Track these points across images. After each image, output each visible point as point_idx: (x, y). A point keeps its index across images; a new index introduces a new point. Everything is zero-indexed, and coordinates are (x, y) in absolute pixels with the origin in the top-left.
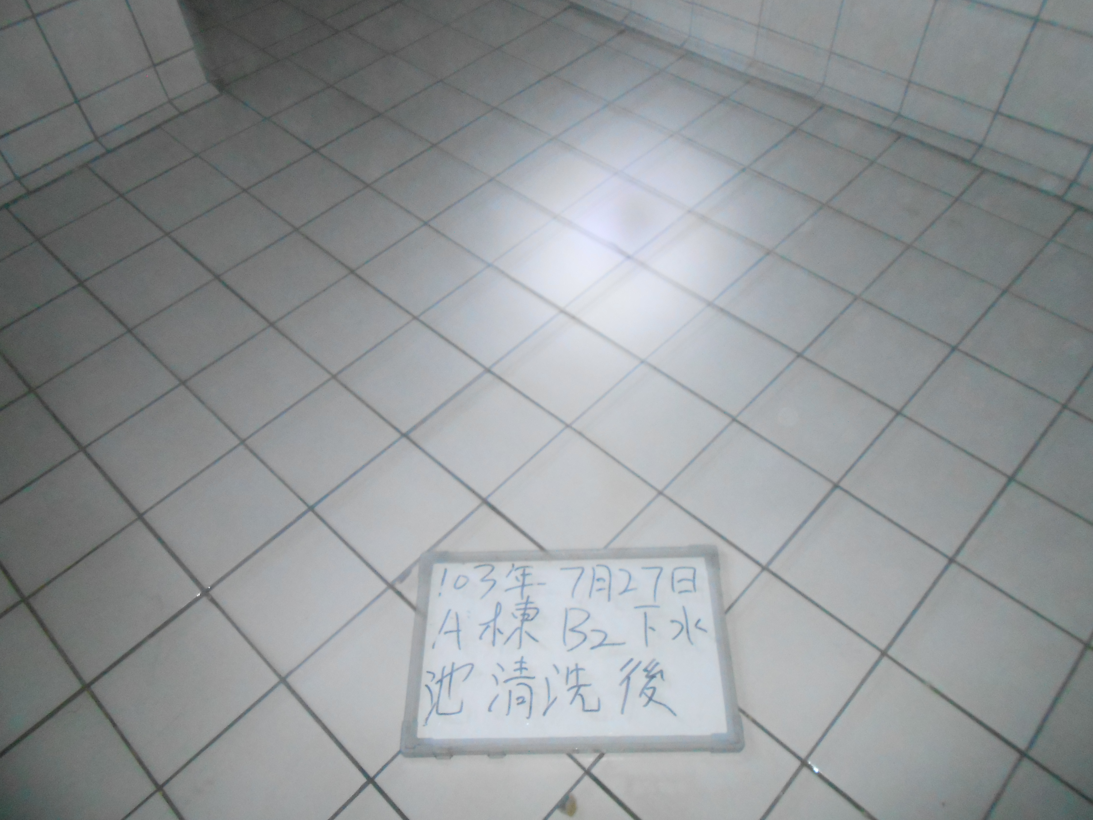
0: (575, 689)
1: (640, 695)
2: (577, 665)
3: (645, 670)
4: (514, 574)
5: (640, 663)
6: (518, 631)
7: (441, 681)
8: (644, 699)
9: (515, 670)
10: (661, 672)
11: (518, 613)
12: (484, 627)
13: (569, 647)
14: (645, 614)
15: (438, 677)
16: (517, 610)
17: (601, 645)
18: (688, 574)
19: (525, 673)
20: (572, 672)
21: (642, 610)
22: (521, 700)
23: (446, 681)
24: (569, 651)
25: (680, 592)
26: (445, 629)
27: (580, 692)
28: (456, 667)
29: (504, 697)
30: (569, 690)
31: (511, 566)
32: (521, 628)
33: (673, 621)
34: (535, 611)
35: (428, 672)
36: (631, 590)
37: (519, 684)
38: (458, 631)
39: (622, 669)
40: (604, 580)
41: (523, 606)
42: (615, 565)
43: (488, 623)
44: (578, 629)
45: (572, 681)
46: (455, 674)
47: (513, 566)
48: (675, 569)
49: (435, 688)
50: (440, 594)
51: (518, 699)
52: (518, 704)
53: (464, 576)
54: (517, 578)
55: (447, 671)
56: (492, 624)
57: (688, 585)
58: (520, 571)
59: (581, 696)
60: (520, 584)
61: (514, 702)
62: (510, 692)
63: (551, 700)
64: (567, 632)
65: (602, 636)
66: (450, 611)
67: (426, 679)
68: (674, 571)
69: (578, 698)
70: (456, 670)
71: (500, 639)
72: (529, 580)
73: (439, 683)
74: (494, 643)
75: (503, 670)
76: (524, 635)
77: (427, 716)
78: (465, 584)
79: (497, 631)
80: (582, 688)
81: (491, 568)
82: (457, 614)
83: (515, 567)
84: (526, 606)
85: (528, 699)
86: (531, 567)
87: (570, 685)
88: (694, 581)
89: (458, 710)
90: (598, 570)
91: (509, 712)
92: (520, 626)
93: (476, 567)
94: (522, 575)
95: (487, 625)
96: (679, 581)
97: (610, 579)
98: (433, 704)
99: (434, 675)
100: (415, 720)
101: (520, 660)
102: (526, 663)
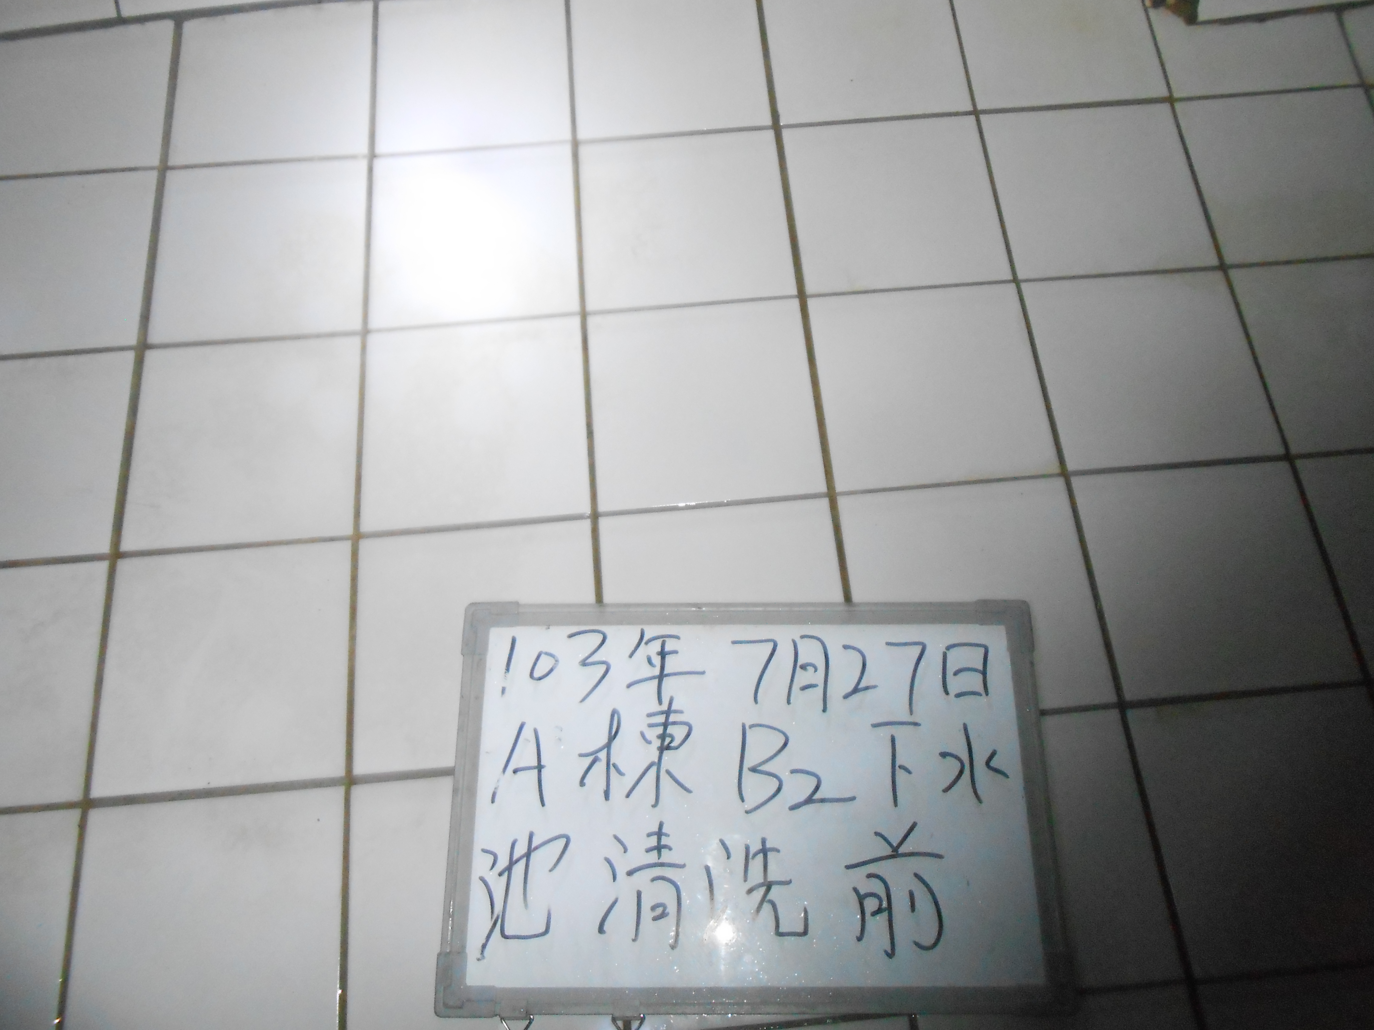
0: (762, 890)
2: (764, 841)
4: (643, 651)
7: (509, 869)
9: (648, 851)
11: (653, 734)
12: (590, 759)
13: (748, 805)
14: (893, 739)
15: (503, 862)
16: (651, 726)
17: (809, 800)
18: (974, 658)
20: (755, 855)
21: (887, 731)
22: (661, 911)
23: (519, 869)
24: (748, 812)
25: (958, 695)
26: (513, 765)
27: (770, 896)
28: (535, 842)
29: (627, 905)
30: (750, 891)
31: (639, 634)
32: (658, 764)
33: (944, 755)
34: (685, 730)
35: (485, 851)
36: (867, 688)
37: (654, 880)
38: (540, 767)
40: (816, 671)
41: (661, 719)
42: (834, 635)
43: (596, 752)
44: (764, 768)
45: (756, 876)
46: (534, 856)
47: (642, 632)
48: (948, 648)
49: (498, 885)
50: (503, 690)
51: (653, 908)
52: (655, 919)
53: (547, 654)
54: (650, 661)
55: (521, 850)
56: (603, 755)
57: (973, 682)
58: (656, 646)
59: (774, 905)
60: (657, 671)
61: (647, 914)
62: (639, 894)
64: (746, 773)
65: (813, 782)
66: (523, 725)
67: (480, 864)
68: (947, 652)
69: (767, 907)
70: (536, 848)
71: (619, 786)
72: (672, 664)
73: (506, 874)
74: (607, 795)
75: (625, 851)
76: (665, 780)
77: (484, 941)
78: (551, 671)
79: (612, 769)
80: (774, 889)
81: (600, 637)
82: (536, 732)
83: (646, 638)
84: (667, 718)
85: (672, 908)
86: (677, 638)
87: (752, 882)
88: (984, 673)
89: (542, 929)
90: (803, 646)
91: (637, 935)
92: (656, 760)
93: (571, 636)
94: (659, 654)
95: (593, 756)
96: (956, 673)
97: (827, 662)
98: (495, 916)
99: (496, 857)
100: (462, 950)
101: (656, 829)
102: (667, 835)
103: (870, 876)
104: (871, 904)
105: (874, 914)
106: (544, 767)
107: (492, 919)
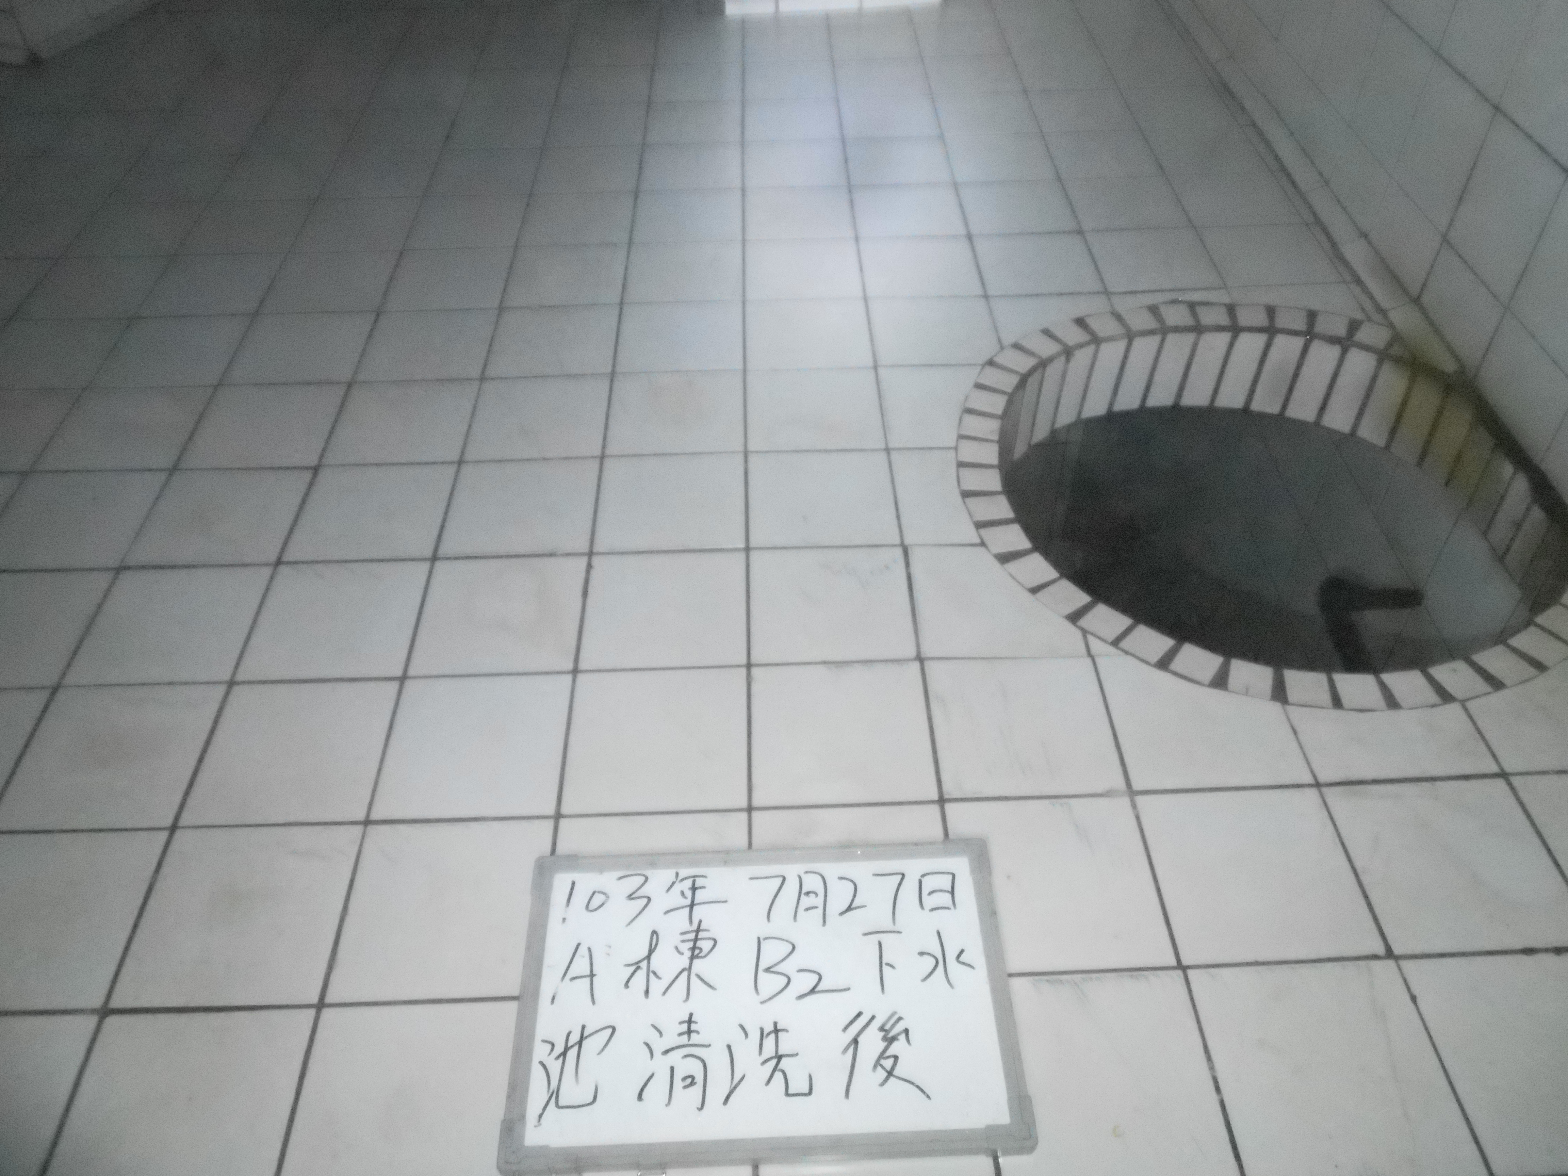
0: (774, 1061)
1: (875, 1067)
2: (775, 1024)
3: (882, 1029)
4: (678, 887)
5: (873, 1017)
6: (685, 974)
7: (564, 1054)
8: (881, 1074)
9: (680, 1034)
10: (906, 1031)
11: (685, 947)
12: (634, 968)
13: (763, 997)
14: (880, 944)
15: (559, 1049)
16: (683, 941)
17: (813, 991)
18: (944, 882)
20: (768, 1034)
21: (875, 938)
22: (690, 1081)
23: (572, 1054)
24: (762, 1003)
25: (932, 910)
26: (570, 974)
27: (781, 1066)
28: (587, 1033)
29: (662, 1078)
30: (764, 1062)
31: (674, 875)
32: (689, 969)
33: (921, 954)
34: (711, 943)
35: (544, 1041)
36: (858, 907)
37: (686, 1056)
38: (592, 975)
39: (845, 1029)
40: (816, 894)
41: (692, 936)
42: (832, 870)
43: (637, 963)
44: (776, 969)
45: (769, 1051)
46: (584, 1043)
47: (677, 874)
48: (923, 875)
49: (554, 1067)
50: (564, 920)
51: (684, 1079)
52: (685, 1087)
53: (601, 892)
54: (682, 893)
55: (574, 1038)
56: (644, 965)
57: (946, 899)
58: (689, 883)
59: (783, 1072)
60: (688, 902)
61: (678, 1084)
62: (672, 1069)
63: (736, 1080)
64: (761, 973)
65: (815, 978)
66: (579, 945)
67: (540, 1052)
68: (922, 879)
69: (778, 1075)
70: (586, 1037)
71: (657, 986)
72: (700, 896)
73: (561, 1058)
74: (647, 992)
75: (661, 1036)
76: (694, 980)
77: (540, 1111)
78: (603, 904)
79: (651, 975)
80: (784, 1060)
81: (643, 879)
82: (589, 950)
83: (680, 878)
84: (697, 936)
85: (699, 1079)
86: (705, 877)
87: (766, 1055)
88: (952, 894)
89: (591, 1099)
90: (805, 878)
91: (670, 1100)
92: (687, 967)
93: (621, 878)
94: (690, 889)
95: (637, 966)
96: (930, 893)
97: (826, 892)
98: (551, 1091)
99: (553, 1045)
100: (522, 1117)
101: (687, 1019)
102: (696, 1023)
106: (595, 975)
107: (548, 1091)
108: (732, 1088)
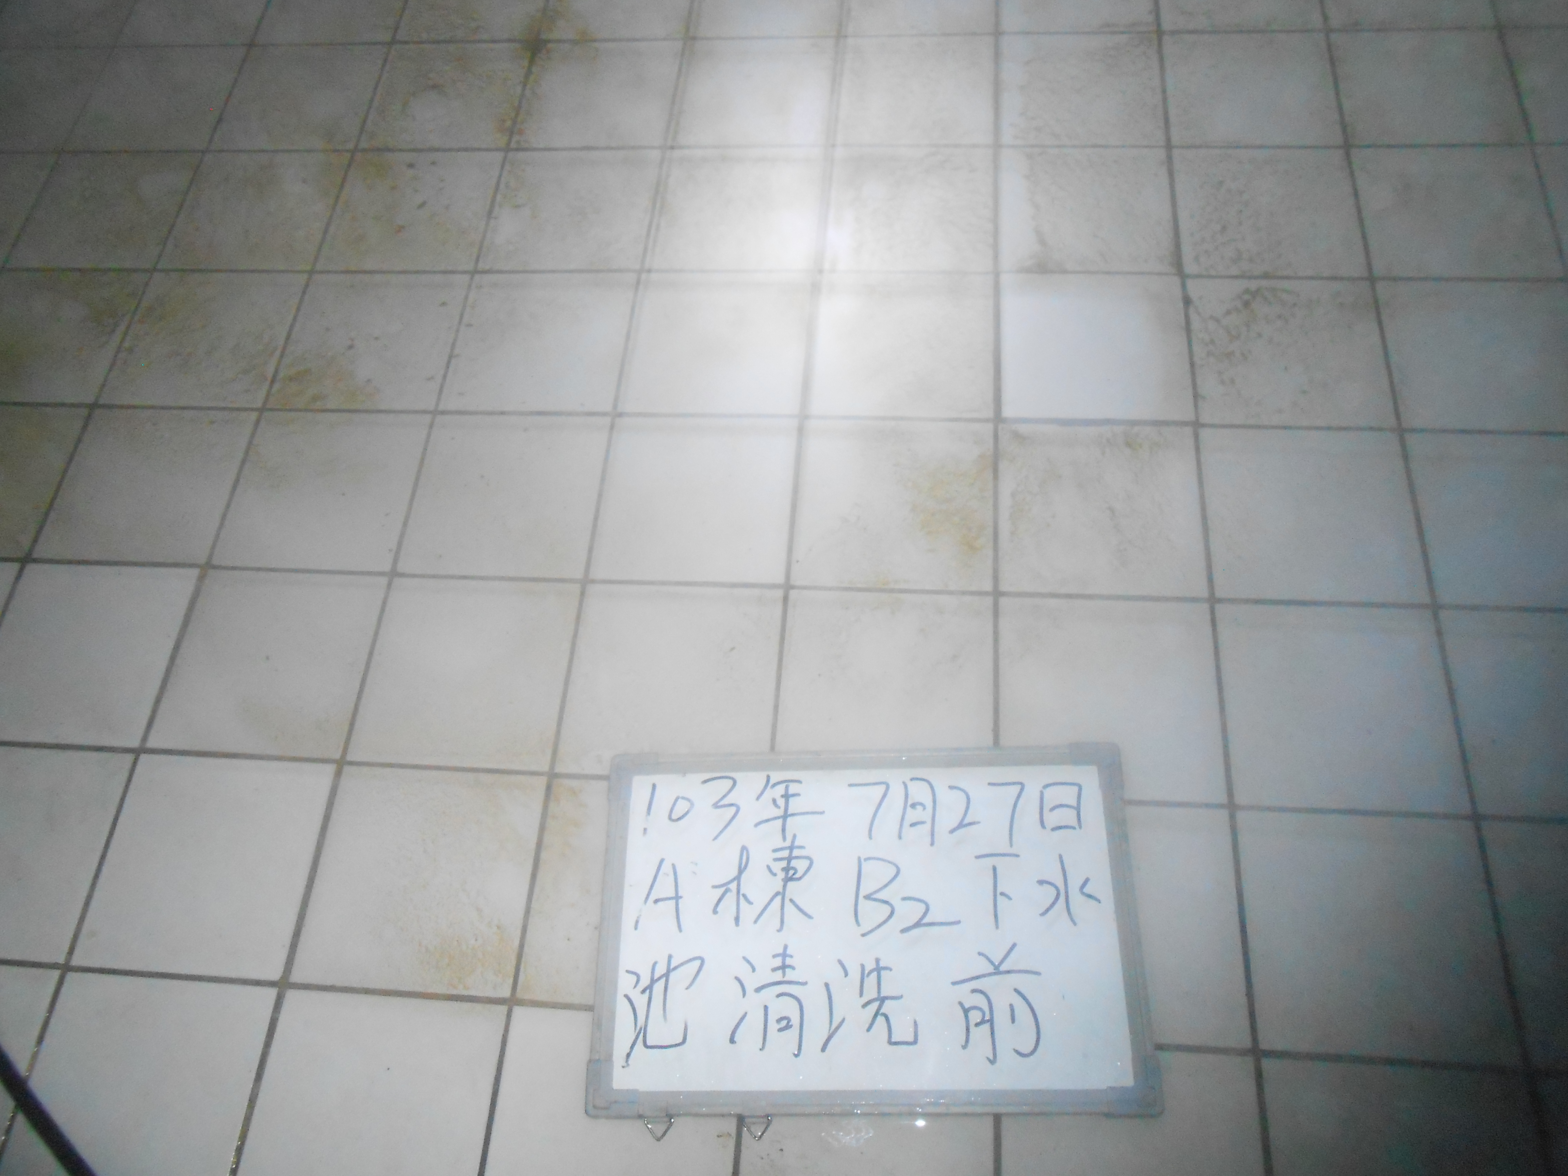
0: (876, 1004)
2: (877, 961)
4: (769, 794)
6: (779, 899)
7: (649, 988)
9: (774, 970)
11: (778, 867)
12: (723, 889)
13: (864, 929)
14: (994, 869)
15: (645, 982)
16: (776, 860)
17: (918, 924)
18: (1069, 795)
19: (790, 975)
20: (870, 973)
21: (989, 862)
22: (785, 1024)
23: (659, 987)
24: (863, 935)
25: (1053, 829)
26: (653, 896)
27: (884, 1010)
28: (674, 964)
29: (755, 1019)
30: (865, 1006)
31: (765, 779)
32: (782, 894)
33: (1041, 882)
34: (806, 863)
35: (628, 971)
36: (970, 824)
37: (779, 995)
38: (677, 898)
40: (924, 809)
41: (785, 853)
42: (942, 778)
43: (727, 884)
44: (878, 896)
45: (871, 992)
46: (673, 976)
47: (768, 777)
48: (1046, 786)
49: (641, 1001)
50: (645, 830)
51: (779, 1021)
52: (780, 1030)
53: (683, 798)
54: (775, 802)
55: (661, 970)
56: (733, 886)
57: (1069, 817)
58: (780, 789)
59: (886, 1017)
60: (780, 812)
61: (773, 1026)
62: (766, 1008)
63: (835, 1024)
64: (862, 901)
65: (922, 907)
66: (662, 861)
67: (625, 983)
68: (1044, 791)
69: (880, 1020)
70: (675, 968)
71: (748, 913)
72: (795, 805)
73: (648, 992)
74: (737, 919)
75: (754, 970)
76: (788, 906)
77: (628, 1050)
78: (687, 813)
79: (741, 897)
80: (887, 1003)
81: (731, 783)
82: (674, 866)
83: (772, 782)
84: (791, 852)
85: (795, 1021)
86: (799, 782)
87: (867, 997)
88: (1078, 809)
89: (680, 1040)
90: (913, 788)
91: (764, 1043)
92: (781, 890)
93: (705, 782)
94: (783, 796)
95: (725, 887)
96: (1052, 809)
97: (934, 801)
98: (638, 1028)
99: (638, 976)
100: (609, 1058)
101: (781, 951)
102: (791, 956)
103: (974, 991)
104: (975, 1016)
105: (977, 1025)
106: (681, 897)
107: (635, 1031)
108: (831, 1032)
